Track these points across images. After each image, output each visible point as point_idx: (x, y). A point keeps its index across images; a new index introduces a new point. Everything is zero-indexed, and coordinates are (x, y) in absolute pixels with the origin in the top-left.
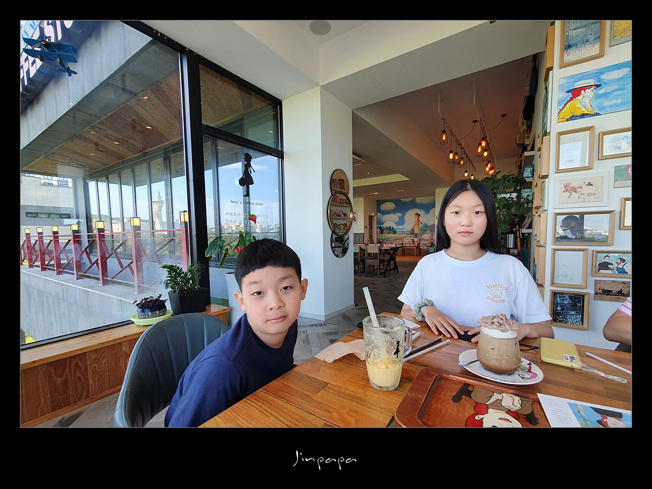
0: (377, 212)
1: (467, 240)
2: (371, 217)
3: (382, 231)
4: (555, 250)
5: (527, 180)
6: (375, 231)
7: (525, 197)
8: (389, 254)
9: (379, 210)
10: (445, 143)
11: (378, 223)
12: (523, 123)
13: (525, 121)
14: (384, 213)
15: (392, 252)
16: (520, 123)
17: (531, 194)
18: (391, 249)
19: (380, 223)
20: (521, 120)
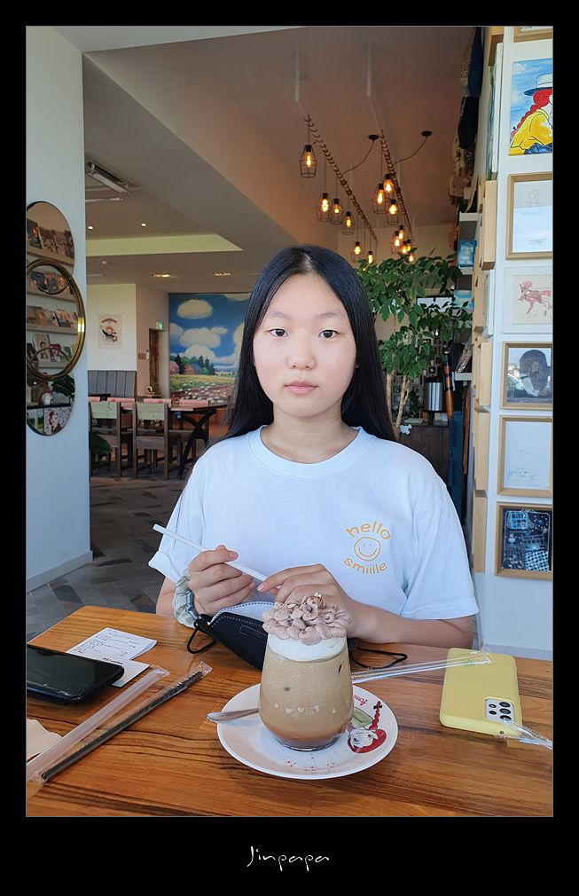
0: (171, 320)
1: (306, 403)
2: (154, 334)
3: (181, 366)
4: (506, 419)
5: (465, 271)
6: (166, 366)
7: (461, 306)
8: (192, 422)
9: (173, 317)
10: (310, 173)
11: (172, 348)
12: (459, 155)
13: (462, 151)
14: (187, 324)
15: (197, 418)
16: (455, 154)
17: (469, 300)
18: (197, 411)
19: (176, 347)
20: (456, 147)
